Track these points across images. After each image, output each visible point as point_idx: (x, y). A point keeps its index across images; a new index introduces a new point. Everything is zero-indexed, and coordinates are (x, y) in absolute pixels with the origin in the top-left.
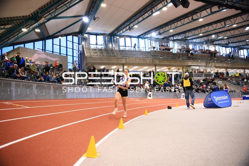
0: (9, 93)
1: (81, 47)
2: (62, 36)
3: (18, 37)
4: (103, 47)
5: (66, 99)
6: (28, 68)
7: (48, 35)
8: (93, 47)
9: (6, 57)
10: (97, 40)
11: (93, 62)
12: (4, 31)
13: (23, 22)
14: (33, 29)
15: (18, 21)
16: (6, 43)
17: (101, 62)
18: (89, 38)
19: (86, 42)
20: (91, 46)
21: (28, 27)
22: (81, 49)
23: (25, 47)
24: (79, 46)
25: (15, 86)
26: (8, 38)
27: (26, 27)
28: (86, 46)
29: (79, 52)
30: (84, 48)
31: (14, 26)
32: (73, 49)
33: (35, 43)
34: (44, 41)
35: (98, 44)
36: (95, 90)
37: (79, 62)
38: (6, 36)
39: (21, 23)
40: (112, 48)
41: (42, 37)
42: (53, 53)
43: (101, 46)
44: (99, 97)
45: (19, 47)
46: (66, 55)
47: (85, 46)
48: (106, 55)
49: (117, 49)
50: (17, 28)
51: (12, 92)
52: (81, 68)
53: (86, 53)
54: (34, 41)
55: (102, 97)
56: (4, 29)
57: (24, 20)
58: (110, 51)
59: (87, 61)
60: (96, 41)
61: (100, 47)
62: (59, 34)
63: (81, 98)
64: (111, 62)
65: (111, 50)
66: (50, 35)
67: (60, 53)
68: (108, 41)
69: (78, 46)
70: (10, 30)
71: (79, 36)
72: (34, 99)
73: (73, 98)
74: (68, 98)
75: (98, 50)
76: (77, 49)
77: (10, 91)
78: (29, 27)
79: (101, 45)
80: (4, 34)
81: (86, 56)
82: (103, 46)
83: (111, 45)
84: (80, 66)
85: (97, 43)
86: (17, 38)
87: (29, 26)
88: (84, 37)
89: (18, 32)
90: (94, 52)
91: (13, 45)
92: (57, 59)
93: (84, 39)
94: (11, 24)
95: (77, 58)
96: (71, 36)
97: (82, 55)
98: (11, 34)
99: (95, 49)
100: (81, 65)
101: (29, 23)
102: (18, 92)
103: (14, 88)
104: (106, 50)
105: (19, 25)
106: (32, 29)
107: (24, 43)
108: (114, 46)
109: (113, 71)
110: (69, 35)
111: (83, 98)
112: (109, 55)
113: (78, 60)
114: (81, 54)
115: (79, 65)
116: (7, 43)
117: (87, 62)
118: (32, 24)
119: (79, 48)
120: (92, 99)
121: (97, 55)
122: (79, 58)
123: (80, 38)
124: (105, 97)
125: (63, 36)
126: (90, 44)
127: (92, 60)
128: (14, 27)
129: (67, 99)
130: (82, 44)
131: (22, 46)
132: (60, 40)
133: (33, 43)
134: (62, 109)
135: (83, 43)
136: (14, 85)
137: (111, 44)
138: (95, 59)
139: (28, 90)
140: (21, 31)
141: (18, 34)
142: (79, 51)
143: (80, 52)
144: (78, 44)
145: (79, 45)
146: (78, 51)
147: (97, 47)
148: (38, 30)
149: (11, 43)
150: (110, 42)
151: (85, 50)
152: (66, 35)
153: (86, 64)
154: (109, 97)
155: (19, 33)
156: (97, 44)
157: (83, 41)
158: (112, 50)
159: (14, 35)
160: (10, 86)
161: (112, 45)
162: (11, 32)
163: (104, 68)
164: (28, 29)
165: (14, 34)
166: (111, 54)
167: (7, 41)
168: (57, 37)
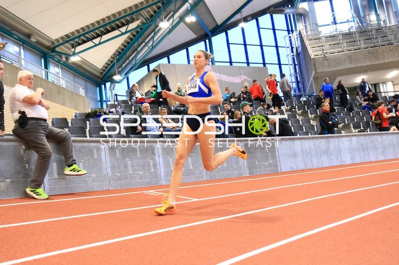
0: (152, 170)
1: (296, 37)
2: (246, 20)
3: (154, 45)
4: (354, 26)
5: (277, 173)
6: (182, 109)
7: (214, 26)
8: (326, 31)
9: (137, 92)
10: (333, 11)
11: (332, 69)
12: (128, 37)
13: (159, 8)
14: (182, 18)
15: (149, 9)
16: (133, 62)
17: (353, 66)
18: (312, 10)
19: (308, 23)
20: (320, 29)
21: (169, 16)
22: (296, 43)
23: (171, 63)
24: (291, 35)
25: (163, 154)
26: (136, 50)
27: (167, 18)
28: (309, 33)
29: (293, 52)
30: (305, 39)
31: (144, 21)
32: (277, 47)
33: (189, 48)
34: (207, 41)
35: (337, 21)
36: (351, 140)
37: (297, 77)
38: (132, 48)
39: (155, 12)
40: (379, 24)
41: (203, 33)
42: (231, 64)
43: (347, 23)
44: (363, 161)
45: (159, 65)
46: (262, 65)
47: (304, 32)
48: (366, 45)
49: (393, 23)
50: (151, 25)
51: (158, 166)
52: (304, 91)
53: (310, 50)
54: (186, 46)
55: (372, 160)
56: (126, 32)
57: (160, 4)
58: (374, 32)
59: (319, 71)
60: (331, 14)
61: (344, 28)
62: (238, 17)
63: (315, 166)
64: (382, 62)
65: (377, 30)
66: (219, 23)
67: (248, 63)
68: (364, 7)
69: (287, 38)
70: (138, 32)
71: (288, 11)
72: (205, 179)
73: (295, 169)
74: (284, 170)
75: (341, 36)
76: (288, 44)
77: (155, 165)
78: (173, 16)
79: (348, 21)
80: (128, 43)
81: (313, 57)
82: (352, 24)
83: (373, 17)
84: (301, 85)
85: (334, 18)
86: (153, 47)
87: (172, 13)
88: (301, 11)
89: (153, 34)
90: (332, 43)
91: (146, 62)
92: (244, 77)
93: (302, 16)
94: (137, 20)
95: (292, 67)
96: (268, 16)
97: (301, 57)
98: (140, 40)
99: (334, 36)
100: (303, 83)
101: (172, 7)
102: (170, 165)
103: (161, 158)
104: (364, 32)
105: (152, 16)
106: (178, 19)
107: (167, 54)
108: (382, 17)
109: (390, 84)
110: (263, 12)
111: (321, 166)
112: (373, 45)
113: (293, 71)
114: (298, 54)
115: (298, 83)
116: (136, 61)
117: (316, 72)
118: (176, 8)
119: (290, 40)
120: (344, 166)
121: (340, 49)
122: (295, 65)
123: (290, 16)
124: (381, 158)
125: (249, 19)
126: (317, 25)
127: (329, 66)
128: (143, 23)
129: (282, 173)
130: (298, 28)
131: (164, 61)
132: (243, 30)
133: (185, 51)
134: (273, 198)
135: (300, 26)
136: (160, 151)
137: (373, 13)
138: (338, 61)
139: (190, 159)
140: (157, 29)
141: (153, 37)
142: (292, 48)
143: (295, 50)
144: (288, 31)
145: (289, 34)
146: (289, 50)
147: (336, 29)
148: (191, 19)
149: (143, 60)
150: (370, 9)
151: (307, 43)
152: (256, 16)
153: (316, 79)
154: (392, 157)
155: (155, 34)
156: (335, 23)
157: (298, 20)
158: (379, 29)
159: (146, 41)
160: (153, 154)
161: (378, 15)
162: (140, 37)
163: (363, 82)
164: (171, 20)
165: (146, 39)
166: (380, 39)
167: (135, 56)
168: (235, 25)
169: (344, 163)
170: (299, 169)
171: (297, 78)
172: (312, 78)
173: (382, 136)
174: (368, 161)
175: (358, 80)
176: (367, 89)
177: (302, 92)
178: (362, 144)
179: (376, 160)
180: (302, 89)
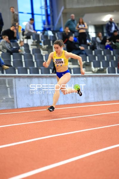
5: (13, 109)
11: (81, 6)
36: (87, 80)
44: (96, 101)
52: (53, 24)
59: (68, 6)
73: (31, 105)
74: (20, 106)
84: (50, 19)
115: (48, 16)
117: (65, 8)
127: (78, 1)
129: (18, 109)
153: (65, 14)
163: (111, 22)
169: (78, 102)
170: (35, 106)
171: (47, 11)
172: (60, 14)
173: (116, 78)
174: (101, 100)
175: (106, 18)
176: (113, 29)
177: (51, 26)
178: (97, 85)
179: (109, 100)
180: (51, 22)
